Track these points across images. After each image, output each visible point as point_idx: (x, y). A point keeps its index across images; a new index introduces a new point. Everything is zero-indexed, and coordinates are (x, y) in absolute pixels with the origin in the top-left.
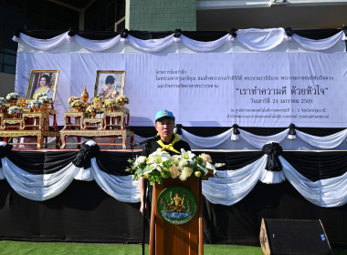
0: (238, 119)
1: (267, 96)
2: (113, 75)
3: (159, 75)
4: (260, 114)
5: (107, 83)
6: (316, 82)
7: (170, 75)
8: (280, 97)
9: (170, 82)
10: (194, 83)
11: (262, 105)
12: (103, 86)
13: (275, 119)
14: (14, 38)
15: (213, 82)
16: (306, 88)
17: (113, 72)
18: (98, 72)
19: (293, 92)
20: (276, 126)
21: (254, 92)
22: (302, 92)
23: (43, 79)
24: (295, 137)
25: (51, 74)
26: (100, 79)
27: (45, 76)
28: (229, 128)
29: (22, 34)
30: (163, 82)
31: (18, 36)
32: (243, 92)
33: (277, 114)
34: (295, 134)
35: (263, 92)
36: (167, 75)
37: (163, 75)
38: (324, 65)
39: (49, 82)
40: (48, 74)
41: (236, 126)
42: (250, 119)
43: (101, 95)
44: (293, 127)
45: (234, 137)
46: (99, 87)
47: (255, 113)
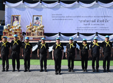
0: (79, 31)
1: (89, 23)
2: (38, 17)
3: (53, 16)
4: (86, 29)
5: (36, 19)
6: (106, 18)
7: (57, 16)
8: (93, 23)
9: (57, 18)
10: (65, 18)
11: (87, 26)
12: (35, 21)
13: (92, 31)
14: (4, 3)
15: (71, 18)
16: (102, 20)
17: (38, 16)
18: (33, 16)
19: (98, 21)
20: (91, 33)
21: (85, 21)
22: (101, 21)
23: (16, 18)
24: (97, 36)
25: (18, 16)
26: (34, 18)
27: (16, 17)
28: (76, 34)
29: (6, 2)
30: (54, 18)
31: (5, 2)
32: (81, 21)
33: (92, 29)
34: (97, 35)
35: (88, 21)
36: (56, 16)
37: (54, 16)
38: (108, 12)
39: (18, 19)
40: (17, 16)
41: (78, 33)
42: (83, 31)
43: (34, 24)
44: (97, 33)
45: (78, 37)
46: (34, 21)
47: (85, 29)
